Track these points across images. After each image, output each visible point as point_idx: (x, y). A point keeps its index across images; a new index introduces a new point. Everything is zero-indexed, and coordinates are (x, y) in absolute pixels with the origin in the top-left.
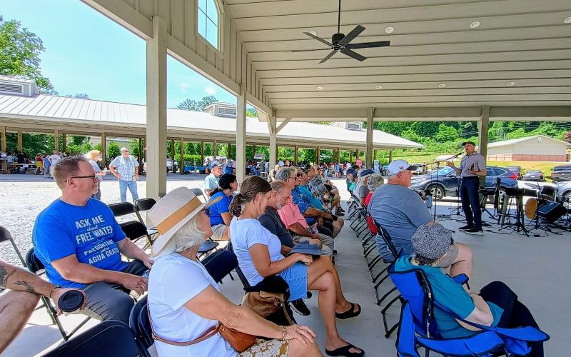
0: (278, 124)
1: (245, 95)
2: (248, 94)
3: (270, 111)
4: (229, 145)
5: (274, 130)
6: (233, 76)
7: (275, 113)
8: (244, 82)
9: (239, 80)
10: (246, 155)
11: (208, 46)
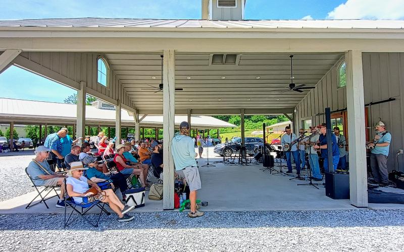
0: (140, 117)
1: (120, 105)
2: (122, 104)
3: (135, 111)
4: (109, 128)
5: (138, 121)
6: (114, 97)
7: (138, 111)
8: (120, 99)
9: (117, 98)
10: (122, 134)
11: (102, 86)
